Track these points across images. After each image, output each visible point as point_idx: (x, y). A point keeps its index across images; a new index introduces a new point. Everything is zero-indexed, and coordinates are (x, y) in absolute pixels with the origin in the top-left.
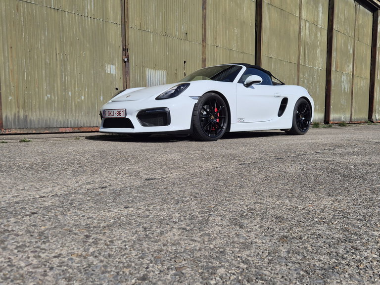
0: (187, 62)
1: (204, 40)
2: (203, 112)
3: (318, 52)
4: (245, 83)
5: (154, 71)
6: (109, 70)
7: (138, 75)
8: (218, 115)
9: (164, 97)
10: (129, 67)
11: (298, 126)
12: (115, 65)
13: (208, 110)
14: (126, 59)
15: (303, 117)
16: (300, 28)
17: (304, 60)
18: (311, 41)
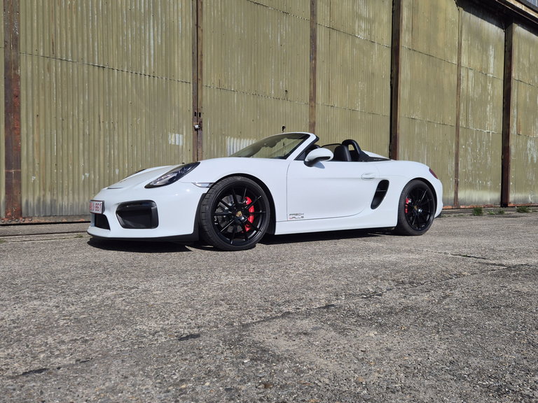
0: (287, 128)
1: (313, 98)
3: (488, 109)
4: (306, 160)
5: (238, 140)
6: (173, 140)
7: (214, 145)
10: (201, 136)
12: (182, 134)
14: (197, 126)
16: (459, 79)
17: (467, 121)
18: (476, 96)
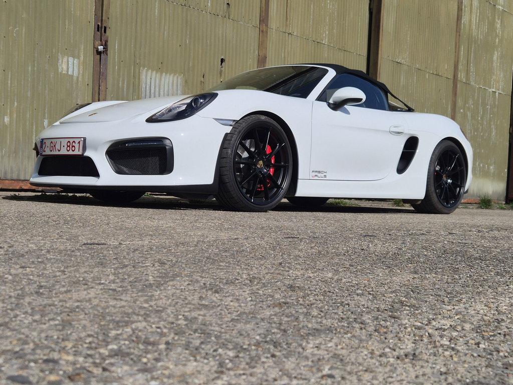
0: (227, 60)
1: (264, 19)
2: (243, 152)
3: (495, 58)
4: (331, 101)
5: (158, 75)
6: (65, 67)
7: (123, 81)
8: (273, 161)
9: (163, 118)
10: (106, 64)
11: (439, 196)
12: (78, 58)
13: (253, 150)
14: (101, 48)
15: (448, 177)
16: (460, 9)
17: (468, 72)
18: (480, 37)
